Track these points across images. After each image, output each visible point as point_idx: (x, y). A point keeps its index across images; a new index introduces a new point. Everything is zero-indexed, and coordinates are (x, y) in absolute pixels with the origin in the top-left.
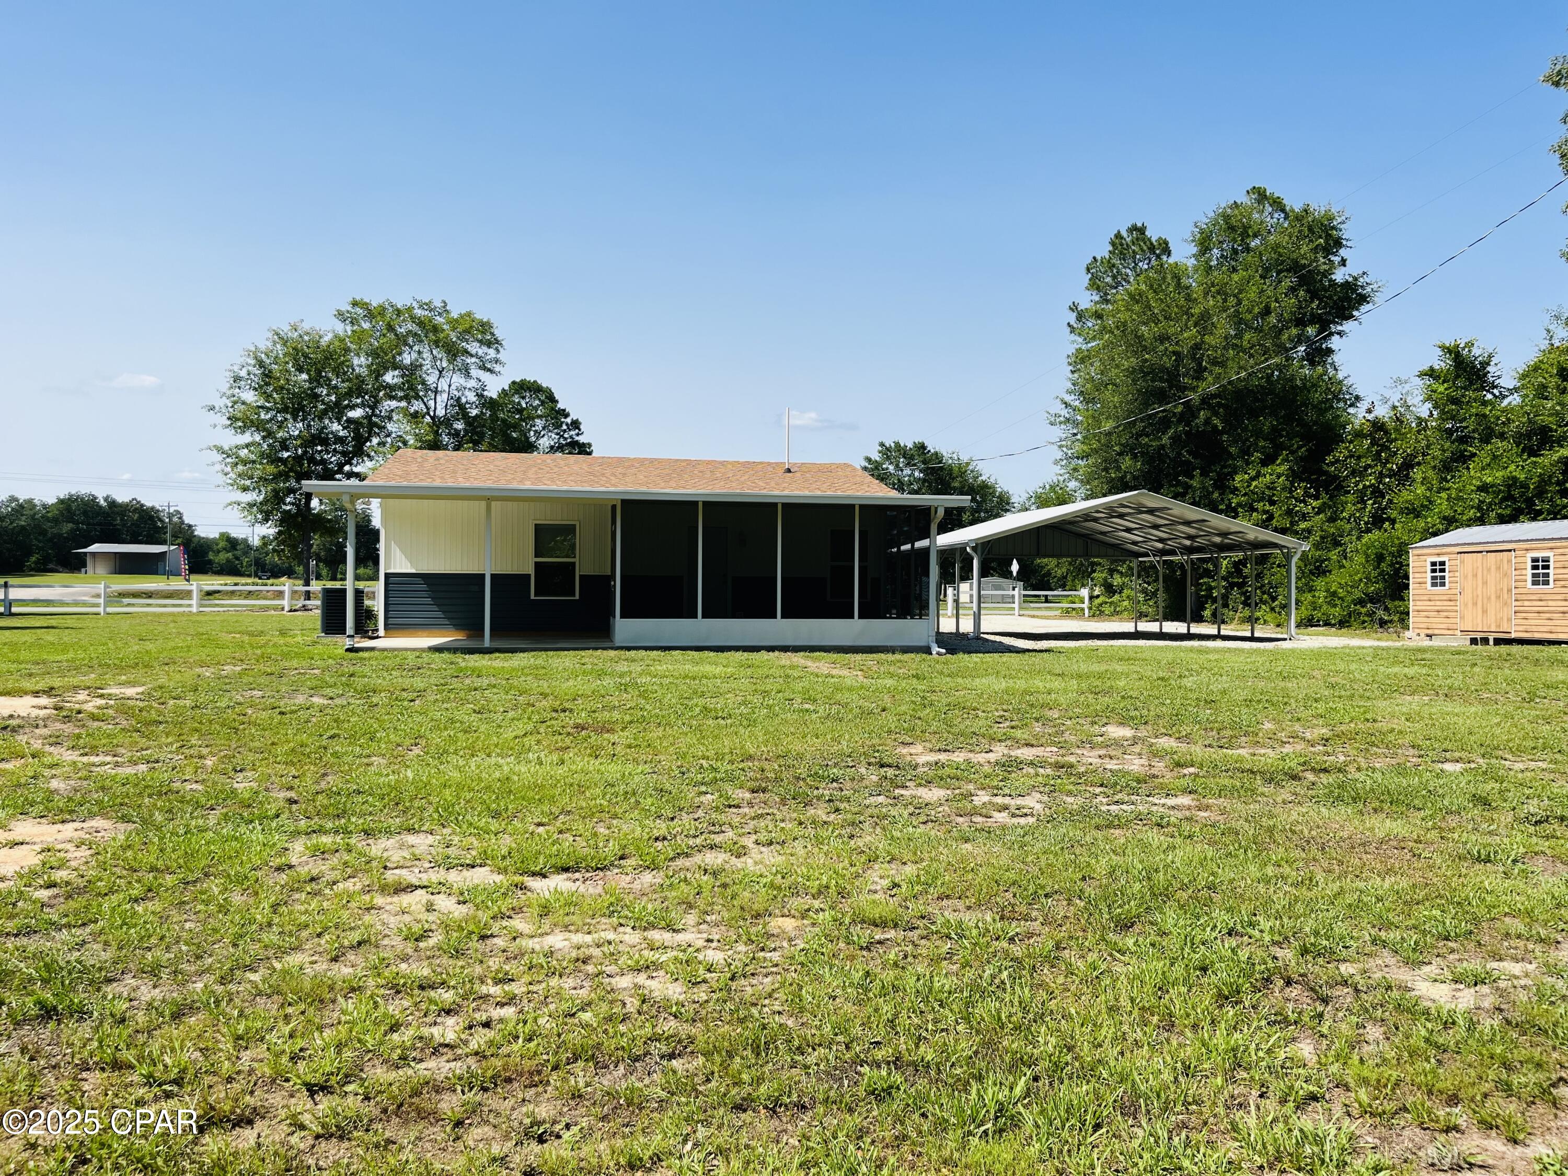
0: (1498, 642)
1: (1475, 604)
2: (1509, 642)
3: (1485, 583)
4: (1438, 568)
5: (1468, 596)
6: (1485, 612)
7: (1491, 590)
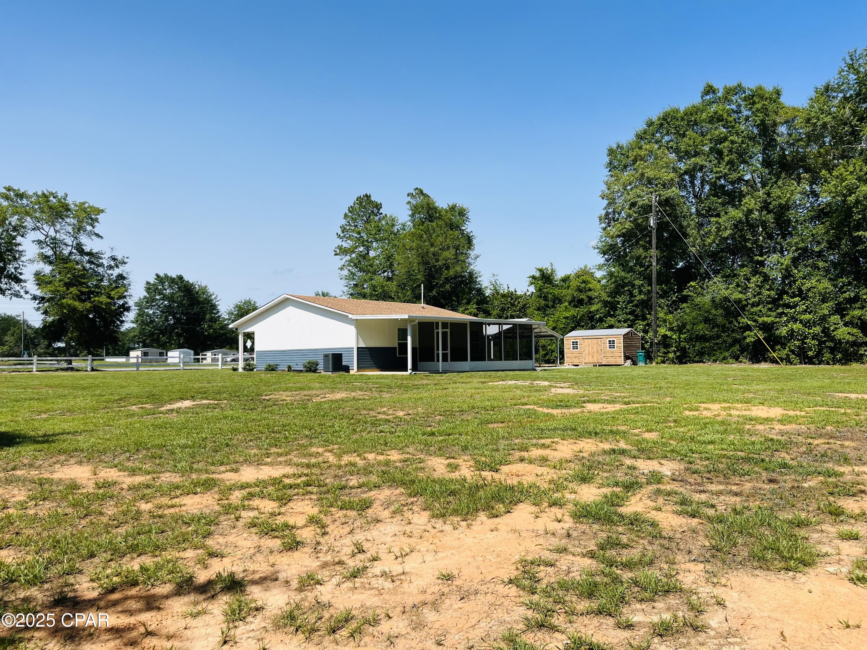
0: (599, 365)
1: (589, 354)
2: (602, 365)
3: (592, 348)
4: (575, 344)
5: (586, 352)
6: (593, 357)
7: (595, 350)
